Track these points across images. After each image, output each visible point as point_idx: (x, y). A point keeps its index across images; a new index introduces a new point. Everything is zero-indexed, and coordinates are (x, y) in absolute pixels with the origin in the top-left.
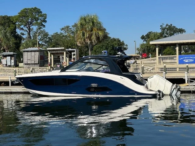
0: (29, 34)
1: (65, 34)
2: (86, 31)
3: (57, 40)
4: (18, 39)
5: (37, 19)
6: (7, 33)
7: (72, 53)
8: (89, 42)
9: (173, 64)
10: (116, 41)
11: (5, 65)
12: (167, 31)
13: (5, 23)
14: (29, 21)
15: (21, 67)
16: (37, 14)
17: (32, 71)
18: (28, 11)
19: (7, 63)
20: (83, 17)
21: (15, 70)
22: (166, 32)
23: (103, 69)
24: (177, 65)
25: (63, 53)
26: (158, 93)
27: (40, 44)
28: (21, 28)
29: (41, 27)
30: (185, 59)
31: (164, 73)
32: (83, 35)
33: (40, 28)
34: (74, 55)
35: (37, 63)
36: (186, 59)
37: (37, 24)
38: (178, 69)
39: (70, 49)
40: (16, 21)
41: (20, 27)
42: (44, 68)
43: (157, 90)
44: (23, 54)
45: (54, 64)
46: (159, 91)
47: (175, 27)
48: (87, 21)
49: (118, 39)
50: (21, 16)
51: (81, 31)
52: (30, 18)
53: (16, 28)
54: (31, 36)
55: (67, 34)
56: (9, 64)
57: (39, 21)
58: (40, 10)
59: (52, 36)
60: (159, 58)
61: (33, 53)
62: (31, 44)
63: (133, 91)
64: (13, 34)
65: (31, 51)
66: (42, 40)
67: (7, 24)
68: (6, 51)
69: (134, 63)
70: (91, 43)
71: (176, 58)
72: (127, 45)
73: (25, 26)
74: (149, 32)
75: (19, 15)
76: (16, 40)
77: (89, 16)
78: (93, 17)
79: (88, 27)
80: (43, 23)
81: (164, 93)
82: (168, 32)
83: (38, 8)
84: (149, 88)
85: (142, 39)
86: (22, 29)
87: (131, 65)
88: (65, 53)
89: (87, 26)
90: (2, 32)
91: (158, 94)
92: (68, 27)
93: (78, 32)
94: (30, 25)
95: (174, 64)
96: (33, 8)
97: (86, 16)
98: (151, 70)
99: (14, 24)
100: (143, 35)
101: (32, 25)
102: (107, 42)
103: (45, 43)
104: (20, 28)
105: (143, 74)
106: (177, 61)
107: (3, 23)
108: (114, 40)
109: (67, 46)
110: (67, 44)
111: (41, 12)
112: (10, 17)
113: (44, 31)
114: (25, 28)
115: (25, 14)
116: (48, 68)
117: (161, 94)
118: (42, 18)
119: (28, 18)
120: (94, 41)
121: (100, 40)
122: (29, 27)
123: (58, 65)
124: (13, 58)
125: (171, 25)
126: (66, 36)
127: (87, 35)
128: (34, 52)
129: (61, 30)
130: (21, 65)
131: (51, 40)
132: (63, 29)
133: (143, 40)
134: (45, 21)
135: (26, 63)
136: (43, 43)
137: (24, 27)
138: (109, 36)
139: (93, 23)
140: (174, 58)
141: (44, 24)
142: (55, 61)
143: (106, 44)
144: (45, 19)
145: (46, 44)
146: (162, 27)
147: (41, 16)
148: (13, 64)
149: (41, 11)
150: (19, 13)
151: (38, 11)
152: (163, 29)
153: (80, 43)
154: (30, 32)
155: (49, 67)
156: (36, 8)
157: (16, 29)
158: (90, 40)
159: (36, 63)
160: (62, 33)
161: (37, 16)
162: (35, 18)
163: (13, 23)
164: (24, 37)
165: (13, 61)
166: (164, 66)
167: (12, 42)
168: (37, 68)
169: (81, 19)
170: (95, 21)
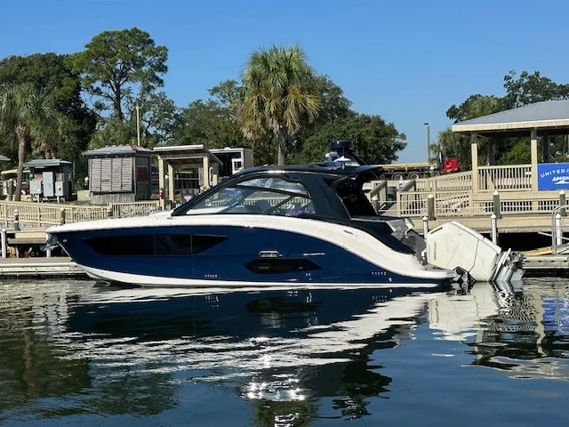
0: (117, 106)
1: (223, 106)
2: (268, 95)
3: (199, 122)
4: (85, 120)
5: (139, 63)
6: (43, 104)
7: (233, 160)
8: (276, 127)
9: (522, 189)
10: (371, 124)
11: (38, 197)
12: (526, 92)
13: (47, 75)
14: (118, 67)
15: (82, 203)
16: (139, 48)
17: (111, 215)
18: (114, 38)
19: (42, 189)
20: (260, 54)
21: (62, 209)
22: (522, 96)
23: (294, 206)
24: (534, 194)
25: (201, 162)
26: (457, 277)
27: (152, 133)
28: (94, 88)
29: (151, 84)
30: (557, 175)
31: (494, 216)
32: (261, 106)
33: (149, 89)
34: (239, 165)
35: (130, 189)
36: (561, 175)
37: (139, 75)
38: (535, 206)
39: (227, 149)
40: (78, 70)
41: (93, 85)
42: (149, 205)
43: (452, 267)
44: (90, 164)
45: (176, 193)
46: (460, 271)
47: (547, 80)
48: (272, 66)
49: (378, 118)
50: (93, 55)
51: (254, 97)
52: (120, 61)
53: (78, 88)
54: (124, 110)
55: (229, 103)
56: (48, 193)
57: (145, 69)
58: (148, 35)
59: (186, 111)
60: (482, 172)
61: (117, 161)
62: (118, 135)
63: (384, 270)
64: (73, 107)
65: (112, 156)
66: (158, 122)
67: (54, 77)
68: (47, 154)
69: (407, 189)
70: (284, 130)
71: (530, 173)
72: (403, 137)
73: (106, 82)
74: (472, 97)
75: (88, 52)
76: (80, 122)
77: (277, 52)
78: (288, 54)
79: (275, 83)
80: (158, 74)
81: (474, 275)
82: (528, 95)
83: (142, 30)
84: (431, 260)
85: (451, 117)
86: (98, 91)
87: (398, 194)
88: (206, 160)
89: (270, 81)
90: (29, 101)
91: (456, 279)
92: (231, 84)
93: (247, 98)
94: (120, 79)
95: (525, 189)
96: (127, 31)
97: (268, 53)
98: (459, 210)
99: (75, 76)
100: (454, 107)
101: (126, 80)
102: (344, 128)
103: (164, 133)
104: (92, 87)
105: (433, 222)
106: (534, 181)
107: (42, 75)
108: (367, 120)
109: (227, 139)
110: (225, 134)
111: (151, 41)
112: (62, 57)
113: (162, 96)
114: (106, 90)
115: (104, 48)
116: (158, 205)
117: (465, 279)
118: (154, 60)
119: (112, 59)
120: (293, 124)
121: (311, 121)
122: (118, 86)
123: (188, 194)
124: (60, 176)
125: (537, 74)
126: (226, 112)
127: (270, 107)
128: (120, 159)
129: (212, 94)
130: (83, 195)
131: (183, 123)
132: (215, 90)
133: (455, 120)
134: (164, 69)
135: (98, 190)
136: (159, 132)
137: (103, 85)
138: (351, 108)
139: (289, 71)
140: (526, 173)
141: (161, 78)
142: (178, 185)
143: (340, 134)
144: (164, 61)
145: (168, 136)
146: (511, 81)
147: (152, 53)
148: (60, 193)
149: (150, 38)
150: (87, 46)
151: (144, 40)
152: (513, 88)
153: (251, 129)
154: (119, 99)
155: (162, 201)
156: (136, 30)
157: (81, 92)
158: (280, 121)
159: (125, 189)
160: (213, 103)
161: (139, 54)
162: (133, 60)
163: (71, 75)
164: (105, 114)
165: (59, 185)
166: (495, 196)
167: (62, 128)
168: (129, 203)
169: (255, 60)
170: (294, 66)
